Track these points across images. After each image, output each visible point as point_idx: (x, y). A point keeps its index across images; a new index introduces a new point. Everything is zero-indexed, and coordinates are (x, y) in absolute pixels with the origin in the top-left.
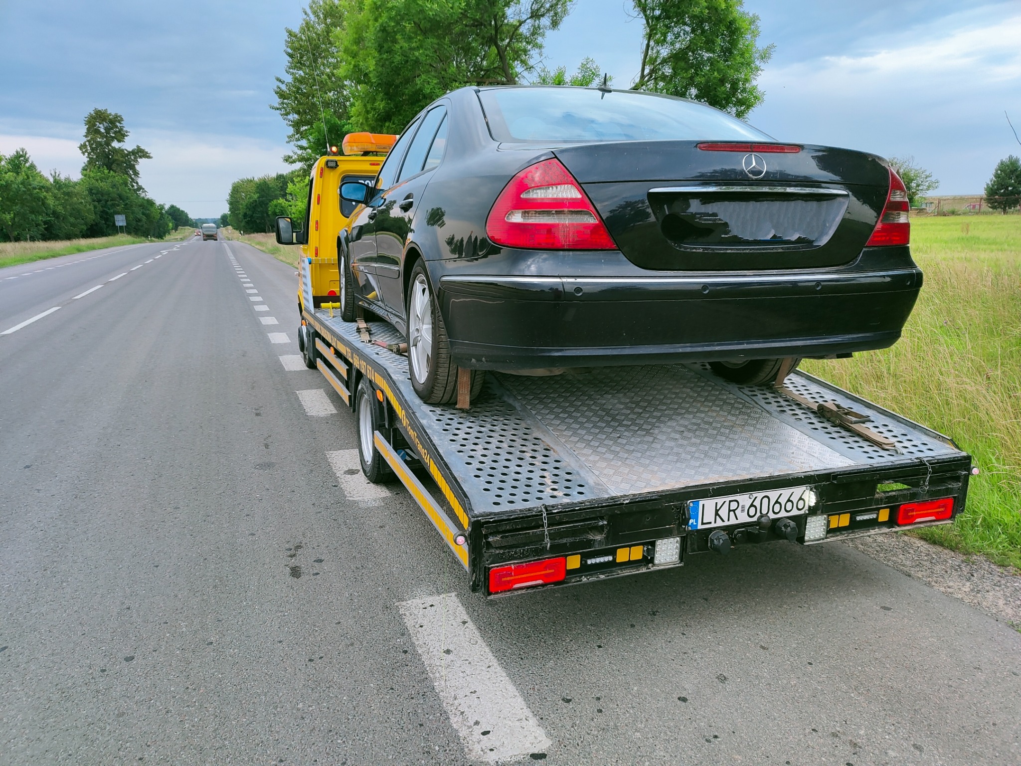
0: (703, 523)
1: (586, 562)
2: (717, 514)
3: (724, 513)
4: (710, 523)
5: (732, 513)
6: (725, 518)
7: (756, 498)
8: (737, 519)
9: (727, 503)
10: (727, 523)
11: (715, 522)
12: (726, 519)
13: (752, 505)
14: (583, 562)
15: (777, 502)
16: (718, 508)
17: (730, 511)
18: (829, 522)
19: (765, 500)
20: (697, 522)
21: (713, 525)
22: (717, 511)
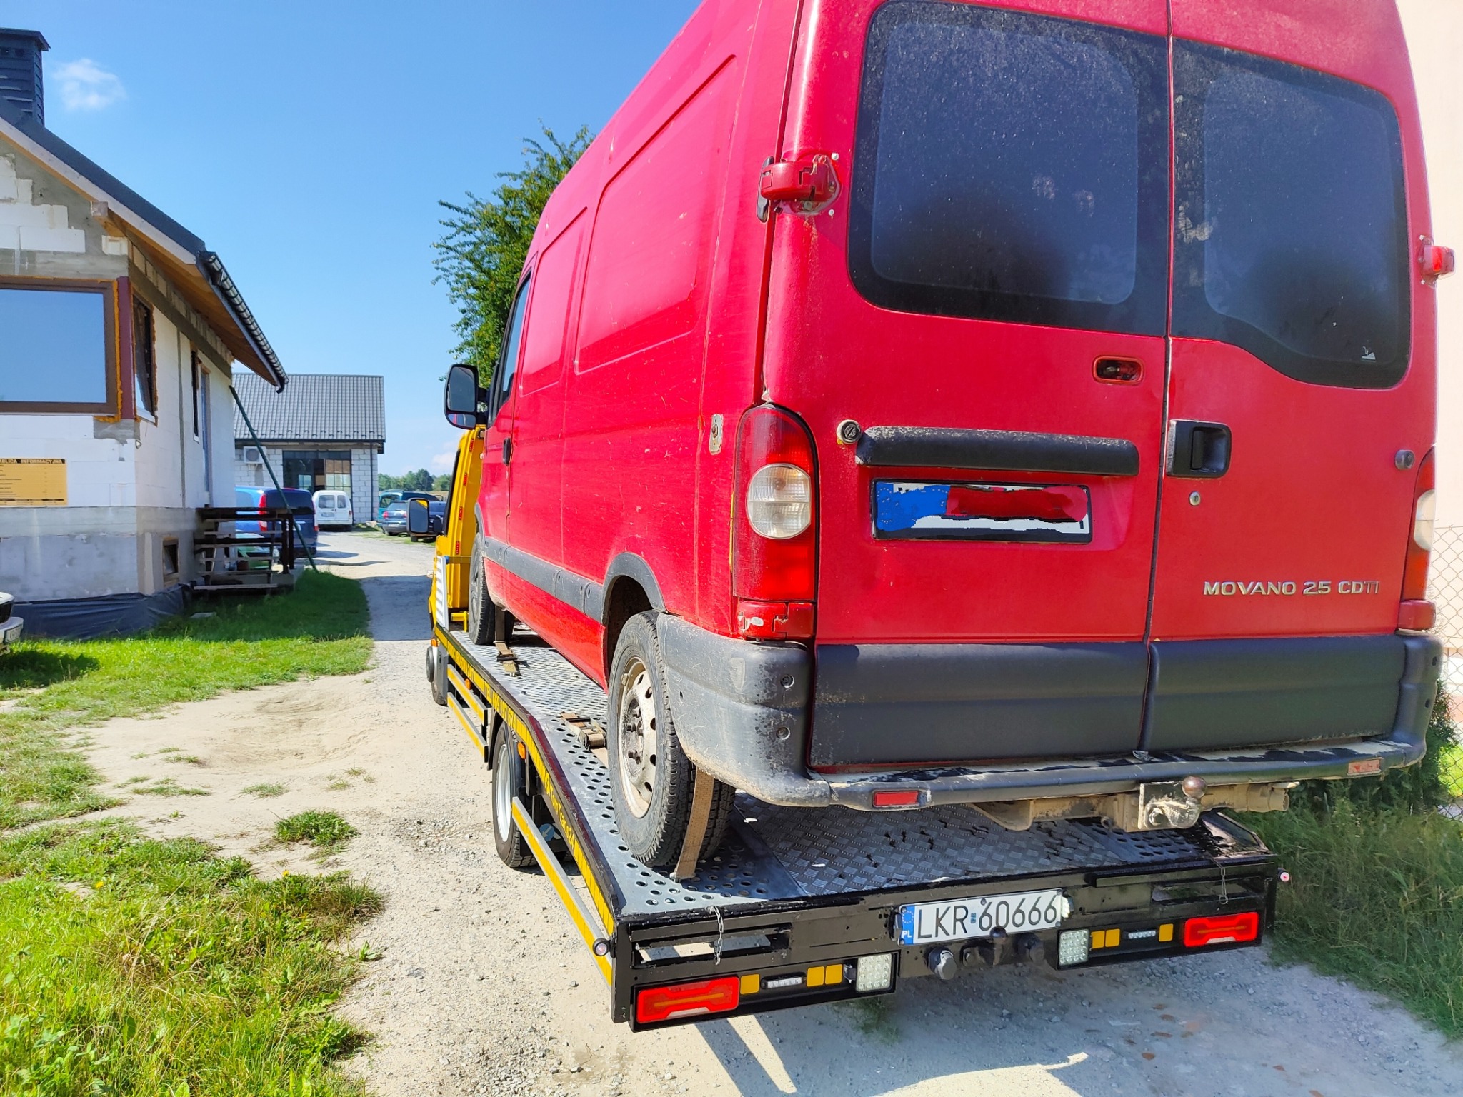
0: (920, 937)
1: (766, 985)
2: (938, 924)
3: (947, 922)
4: (930, 936)
5: (958, 924)
6: (950, 929)
7: (990, 903)
8: (966, 932)
9: (952, 910)
10: (952, 937)
11: (937, 936)
12: (950, 931)
13: (985, 914)
14: (763, 985)
15: (1018, 910)
16: (940, 917)
17: (955, 920)
18: (1090, 940)
19: (1003, 907)
20: (912, 933)
21: (933, 939)
22: (938, 921)
